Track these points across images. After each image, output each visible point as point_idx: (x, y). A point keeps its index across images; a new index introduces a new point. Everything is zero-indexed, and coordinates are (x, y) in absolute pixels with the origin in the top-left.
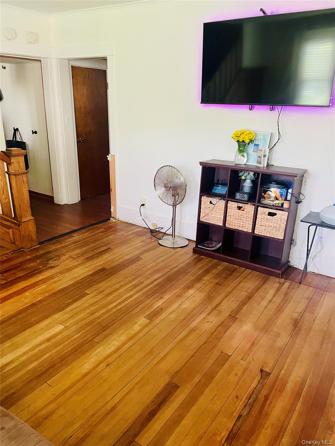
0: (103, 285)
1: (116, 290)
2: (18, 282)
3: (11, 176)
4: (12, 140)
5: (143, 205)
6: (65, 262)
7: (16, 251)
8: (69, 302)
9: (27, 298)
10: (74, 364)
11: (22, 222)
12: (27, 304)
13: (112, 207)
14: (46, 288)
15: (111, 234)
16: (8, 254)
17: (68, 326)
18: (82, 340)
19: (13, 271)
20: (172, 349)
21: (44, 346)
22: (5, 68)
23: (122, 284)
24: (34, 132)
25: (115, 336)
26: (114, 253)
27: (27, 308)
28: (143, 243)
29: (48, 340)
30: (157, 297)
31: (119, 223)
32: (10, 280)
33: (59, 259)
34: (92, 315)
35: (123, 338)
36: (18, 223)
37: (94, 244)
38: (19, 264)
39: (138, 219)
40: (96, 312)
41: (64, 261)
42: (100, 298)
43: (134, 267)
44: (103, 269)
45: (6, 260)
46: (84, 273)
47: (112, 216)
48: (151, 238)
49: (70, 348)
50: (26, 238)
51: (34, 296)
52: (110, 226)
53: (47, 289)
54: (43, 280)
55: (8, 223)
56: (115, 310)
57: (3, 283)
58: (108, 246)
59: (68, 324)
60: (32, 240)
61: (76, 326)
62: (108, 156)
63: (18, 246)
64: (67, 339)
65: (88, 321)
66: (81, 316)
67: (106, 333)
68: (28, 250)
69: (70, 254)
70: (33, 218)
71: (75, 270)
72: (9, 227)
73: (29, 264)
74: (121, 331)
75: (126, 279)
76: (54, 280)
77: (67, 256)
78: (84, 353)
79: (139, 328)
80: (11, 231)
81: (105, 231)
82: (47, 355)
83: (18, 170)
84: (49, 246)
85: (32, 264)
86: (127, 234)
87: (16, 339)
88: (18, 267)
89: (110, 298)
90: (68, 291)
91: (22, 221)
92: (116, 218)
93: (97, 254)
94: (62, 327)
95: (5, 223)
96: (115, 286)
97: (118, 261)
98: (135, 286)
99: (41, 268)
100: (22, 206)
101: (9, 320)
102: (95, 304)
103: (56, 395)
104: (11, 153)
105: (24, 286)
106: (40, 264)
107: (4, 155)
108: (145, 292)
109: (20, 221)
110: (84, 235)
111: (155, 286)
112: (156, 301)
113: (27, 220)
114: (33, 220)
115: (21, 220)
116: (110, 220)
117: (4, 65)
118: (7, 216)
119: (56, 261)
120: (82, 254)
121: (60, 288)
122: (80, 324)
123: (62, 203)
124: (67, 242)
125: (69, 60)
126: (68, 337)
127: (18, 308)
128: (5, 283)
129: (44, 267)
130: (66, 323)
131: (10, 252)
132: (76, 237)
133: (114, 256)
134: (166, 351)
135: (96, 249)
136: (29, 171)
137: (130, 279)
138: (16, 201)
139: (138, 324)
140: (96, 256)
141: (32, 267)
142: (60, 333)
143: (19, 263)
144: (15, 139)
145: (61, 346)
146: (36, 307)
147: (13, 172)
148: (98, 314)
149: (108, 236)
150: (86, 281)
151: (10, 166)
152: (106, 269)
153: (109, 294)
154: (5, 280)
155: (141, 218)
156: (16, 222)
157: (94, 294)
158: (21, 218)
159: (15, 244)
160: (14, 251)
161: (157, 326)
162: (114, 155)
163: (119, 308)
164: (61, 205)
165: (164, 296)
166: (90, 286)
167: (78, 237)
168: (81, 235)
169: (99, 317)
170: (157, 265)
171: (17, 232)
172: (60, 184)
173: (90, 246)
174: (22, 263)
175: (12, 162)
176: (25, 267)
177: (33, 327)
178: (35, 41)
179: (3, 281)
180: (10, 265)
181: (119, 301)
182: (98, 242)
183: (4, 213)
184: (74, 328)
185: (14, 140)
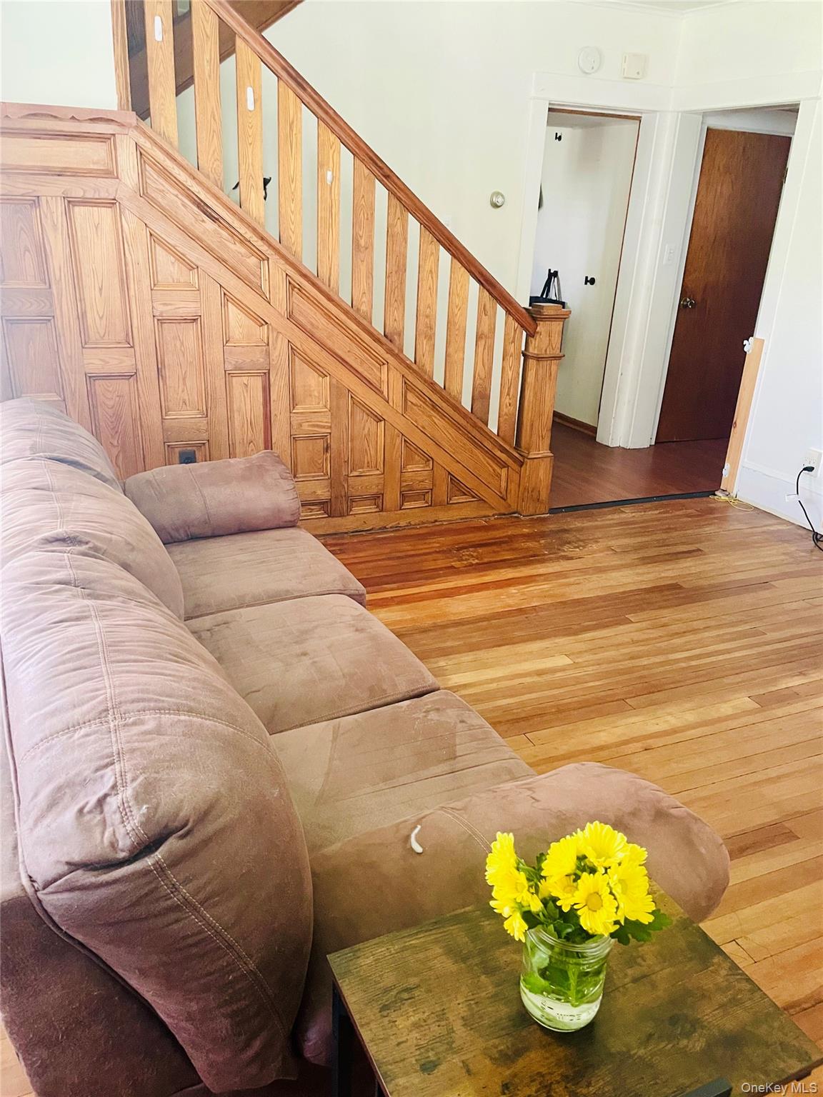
0: (667, 615)
1: (694, 631)
2: (502, 568)
3: (530, 360)
4: (539, 296)
5: (810, 469)
6: (594, 554)
7: (504, 515)
8: (588, 626)
9: (513, 597)
10: (581, 725)
11: (529, 459)
12: (509, 606)
13: (727, 466)
14: (550, 590)
15: (711, 524)
16: (489, 516)
17: (581, 663)
18: (603, 694)
19: (495, 548)
20: (800, 772)
21: (528, 680)
22: (560, 138)
23: (713, 623)
24: (589, 279)
25: (672, 709)
26: (708, 561)
27: (510, 613)
28: (787, 557)
29: (540, 673)
30: (791, 670)
31: (736, 505)
32: (486, 560)
33: (584, 547)
34: (632, 658)
35: (690, 717)
36: (521, 458)
37: (664, 536)
38: (507, 539)
39: (787, 500)
40: (643, 657)
41: (594, 552)
42: (655, 636)
43: (748, 599)
44: (675, 587)
45: (483, 527)
46: (631, 583)
47: (721, 487)
48: (812, 551)
49: (576, 698)
50: (528, 492)
51: (525, 597)
52: (710, 508)
53: (551, 592)
54: (547, 576)
55: (503, 456)
56: (683, 665)
57: (474, 562)
58: (698, 546)
59: (580, 660)
60: (538, 500)
61: (594, 668)
62: (745, 342)
63: (510, 506)
64: (574, 683)
65: (621, 667)
66: (612, 653)
67: (654, 698)
68: (527, 518)
69: (610, 543)
70: (551, 455)
71: (614, 574)
72: (503, 465)
73: (524, 542)
74: (689, 705)
75: (724, 617)
76: (567, 580)
77: (602, 544)
78: (602, 714)
79: (730, 712)
80: (504, 472)
81: (698, 516)
82: (534, 696)
83: (546, 351)
84: (569, 519)
85: (530, 544)
86: (749, 530)
87: (483, 655)
88: (504, 542)
89: (677, 641)
90: (590, 606)
91: (529, 457)
92: (732, 494)
93: (668, 554)
94: (568, 661)
95: (498, 453)
96: (695, 623)
97: (713, 579)
98: (744, 635)
99: (545, 555)
100: (536, 424)
101: (476, 623)
102: (642, 643)
103: (538, 758)
104: (540, 313)
105: (510, 576)
106: (545, 547)
107: (527, 315)
108: (763, 652)
109: (526, 455)
110: (646, 513)
111: (793, 648)
112: (786, 676)
113: (540, 456)
114: (549, 459)
115: (528, 454)
116: (716, 495)
117: (561, 131)
118: (504, 439)
119: (578, 550)
120: (636, 549)
121: (576, 597)
122: (604, 667)
123: (613, 443)
124: (607, 520)
125: (705, 114)
126: (578, 681)
127: (493, 608)
128: (477, 564)
129: (551, 554)
130: (578, 658)
131: (493, 515)
132: (628, 513)
133: (707, 568)
134: (785, 769)
135: (668, 545)
136: (565, 354)
137: (733, 618)
138: (528, 414)
139: (732, 704)
140: (667, 557)
141: (528, 549)
142: (563, 669)
143: (505, 537)
144: (547, 295)
145: (562, 690)
146: (526, 616)
147: (536, 352)
148: (645, 661)
149: (700, 527)
150: (632, 598)
151: (532, 339)
152: (681, 587)
153: (677, 634)
154: (477, 559)
155: (796, 498)
156: (517, 455)
157: (644, 624)
158: (528, 450)
159: (505, 500)
160: (500, 514)
161: (776, 721)
162: (764, 340)
163: (693, 663)
164: (608, 446)
165: (810, 672)
166: (639, 609)
167: (634, 514)
168: (641, 512)
169: (644, 667)
170: (809, 608)
171: (516, 477)
172: (618, 401)
173: (655, 537)
174: (511, 539)
175: (538, 332)
176: (516, 545)
177: (516, 645)
178: (638, 73)
179: (474, 560)
180: (490, 537)
181: (697, 652)
182: (675, 534)
183: (500, 433)
184: (591, 670)
185: (544, 296)
